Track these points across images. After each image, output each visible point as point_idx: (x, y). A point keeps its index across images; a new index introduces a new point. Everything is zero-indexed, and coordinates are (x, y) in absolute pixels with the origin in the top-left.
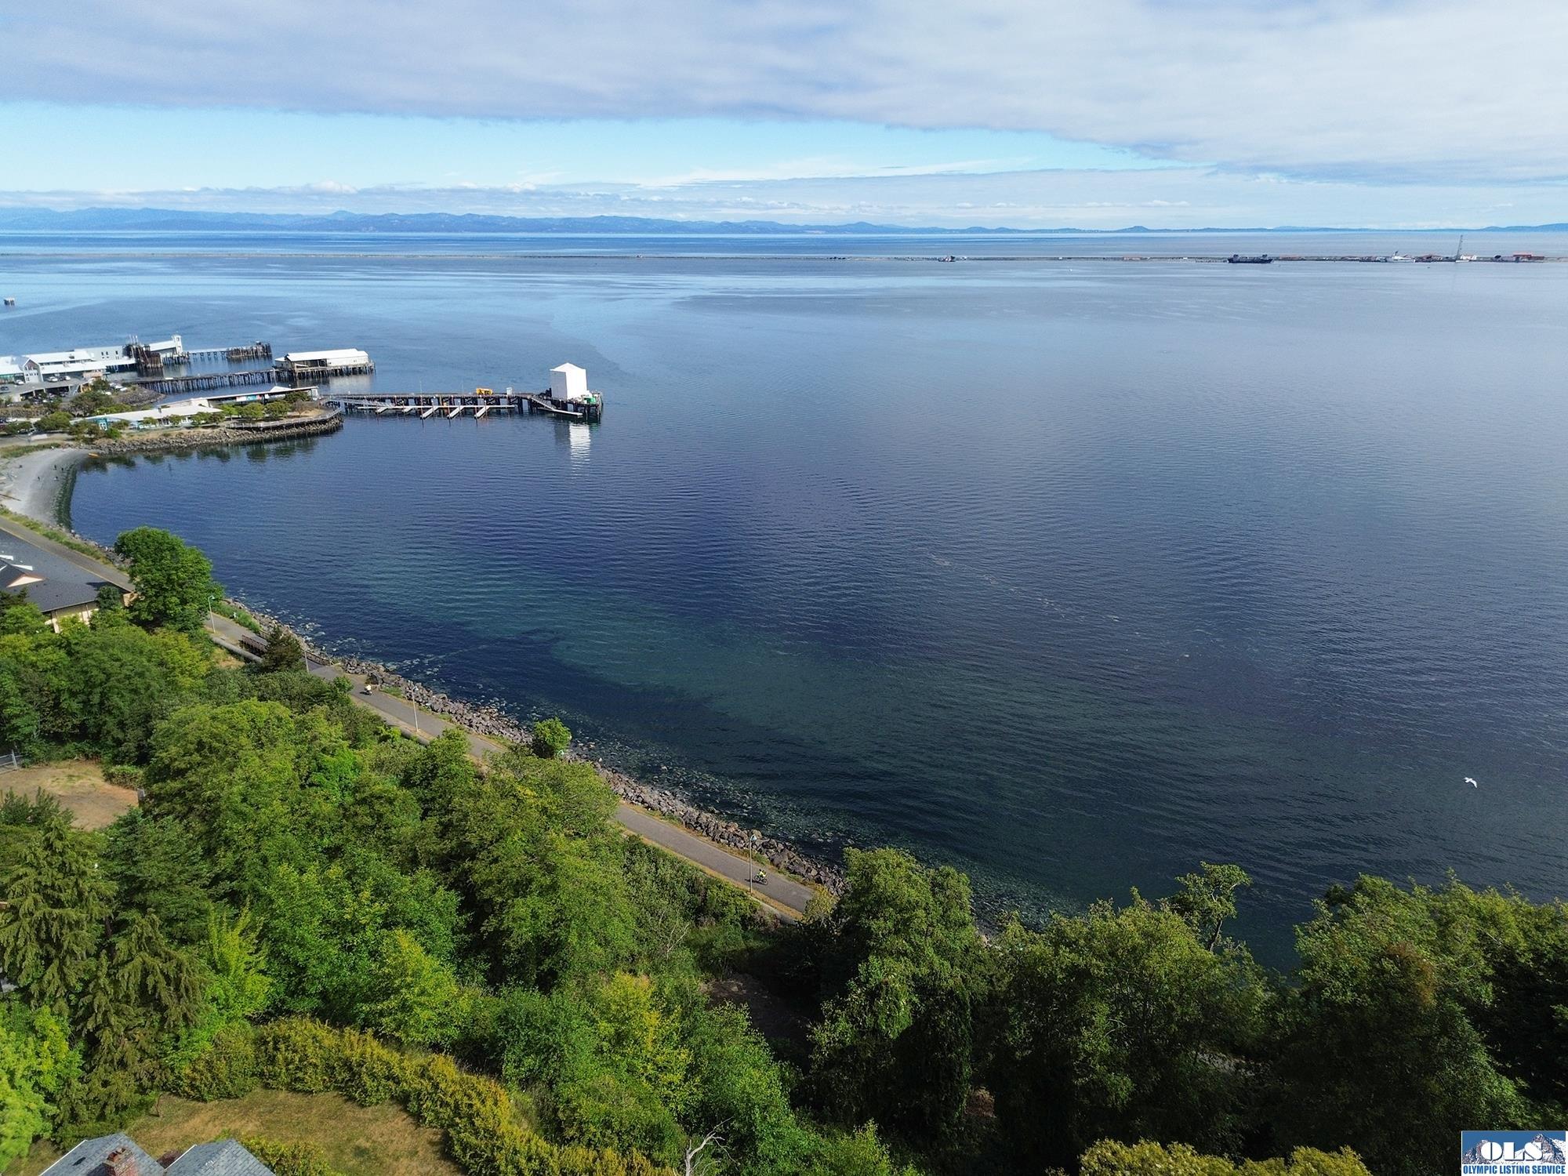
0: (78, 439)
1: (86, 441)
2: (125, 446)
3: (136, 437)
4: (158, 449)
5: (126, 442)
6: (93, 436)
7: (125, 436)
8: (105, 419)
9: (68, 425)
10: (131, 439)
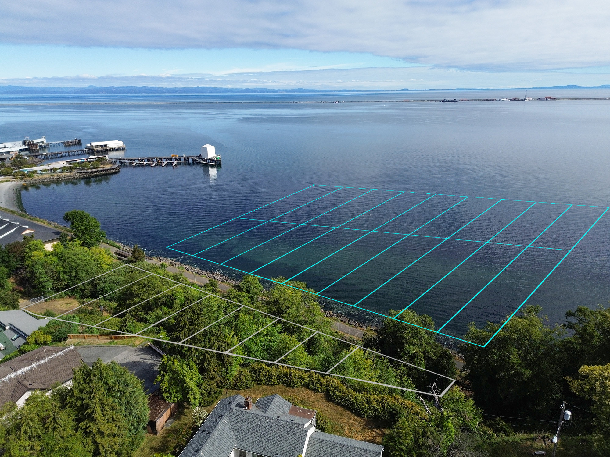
0: (17, 178)
1: (20, 179)
2: (36, 180)
3: (40, 177)
4: (49, 181)
5: (36, 179)
6: (23, 177)
7: (36, 176)
8: (27, 170)
9: (12, 173)
10: (38, 177)
